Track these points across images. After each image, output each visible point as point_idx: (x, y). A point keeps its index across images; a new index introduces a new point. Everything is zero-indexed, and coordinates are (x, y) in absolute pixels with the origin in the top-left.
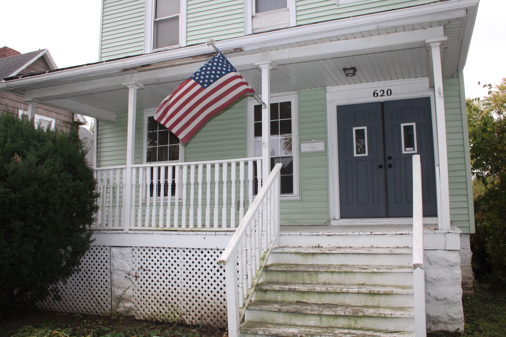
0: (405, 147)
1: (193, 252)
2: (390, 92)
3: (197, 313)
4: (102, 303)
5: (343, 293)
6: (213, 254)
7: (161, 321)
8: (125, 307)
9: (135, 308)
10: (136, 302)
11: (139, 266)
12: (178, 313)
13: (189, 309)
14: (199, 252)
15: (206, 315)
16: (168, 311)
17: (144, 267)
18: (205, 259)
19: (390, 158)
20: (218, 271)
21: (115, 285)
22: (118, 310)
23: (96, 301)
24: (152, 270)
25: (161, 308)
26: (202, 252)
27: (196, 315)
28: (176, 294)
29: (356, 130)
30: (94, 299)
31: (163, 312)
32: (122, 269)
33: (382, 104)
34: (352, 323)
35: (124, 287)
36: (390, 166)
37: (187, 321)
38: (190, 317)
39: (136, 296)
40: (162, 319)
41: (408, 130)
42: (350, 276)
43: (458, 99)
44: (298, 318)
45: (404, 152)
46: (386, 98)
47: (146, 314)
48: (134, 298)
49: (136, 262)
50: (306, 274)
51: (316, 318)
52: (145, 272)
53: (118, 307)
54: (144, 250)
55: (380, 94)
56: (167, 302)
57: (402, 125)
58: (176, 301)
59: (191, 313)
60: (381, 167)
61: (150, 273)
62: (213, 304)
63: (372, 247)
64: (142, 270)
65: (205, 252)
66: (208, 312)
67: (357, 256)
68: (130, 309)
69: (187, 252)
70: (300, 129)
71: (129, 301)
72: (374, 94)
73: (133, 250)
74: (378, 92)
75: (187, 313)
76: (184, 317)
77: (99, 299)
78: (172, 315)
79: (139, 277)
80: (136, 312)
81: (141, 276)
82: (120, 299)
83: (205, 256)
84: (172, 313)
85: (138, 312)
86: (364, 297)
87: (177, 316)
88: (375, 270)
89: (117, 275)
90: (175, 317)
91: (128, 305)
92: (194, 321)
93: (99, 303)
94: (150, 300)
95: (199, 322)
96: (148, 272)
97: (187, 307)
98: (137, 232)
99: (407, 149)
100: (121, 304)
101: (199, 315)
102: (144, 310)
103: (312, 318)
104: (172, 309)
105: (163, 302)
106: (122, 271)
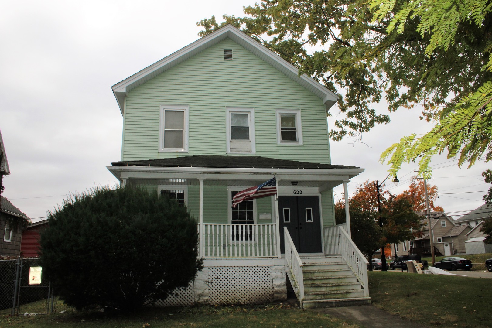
0: (308, 219)
1: (244, 268)
2: (301, 192)
3: (247, 298)
4: (188, 299)
5: (330, 279)
6: (255, 269)
7: (227, 304)
8: (204, 300)
9: (210, 299)
10: (211, 296)
11: (213, 277)
12: (236, 299)
13: (242, 297)
14: (248, 268)
15: (252, 299)
16: (230, 299)
17: (216, 277)
18: (251, 271)
19: (301, 224)
20: (258, 276)
21: (197, 288)
22: (199, 301)
23: (184, 298)
24: (221, 279)
25: (227, 297)
26: (249, 268)
27: (246, 299)
28: (235, 290)
29: (285, 209)
30: (183, 297)
31: (228, 299)
32: (202, 279)
33: (297, 197)
34: (338, 288)
35: (203, 289)
36: (301, 228)
37: (242, 302)
38: (243, 301)
39: (211, 293)
40: (228, 303)
41: (309, 211)
42: (326, 273)
43: (331, 199)
44: (318, 289)
45: (307, 222)
46: (299, 195)
47: (218, 302)
48: (209, 294)
49: (211, 275)
50: (309, 273)
51: (325, 288)
52: (217, 280)
53: (199, 300)
54: (216, 268)
55: (297, 193)
56: (230, 294)
57: (306, 208)
58: (235, 293)
59: (244, 298)
60: (296, 228)
61: (219, 280)
62: (255, 293)
63: (325, 263)
64: (214, 279)
65: (251, 268)
66: (253, 297)
67: (324, 266)
68: (207, 300)
69: (241, 268)
70: (258, 207)
71: (206, 296)
72: (294, 192)
73: (209, 268)
74: (296, 191)
75: (242, 299)
76: (240, 301)
77: (186, 297)
78: (233, 301)
79: (212, 282)
80: (211, 302)
81: (214, 282)
82: (201, 295)
83: (251, 270)
84: (233, 299)
85: (212, 301)
86: (336, 280)
87: (236, 301)
88: (336, 270)
89: (198, 282)
90: (235, 301)
91: (207, 298)
92: (245, 302)
93: (186, 299)
94: (220, 294)
95: (248, 302)
96: (218, 280)
97: (242, 296)
98: (212, 259)
99: (308, 220)
100: (201, 298)
101: (248, 299)
102: (216, 300)
103: (323, 288)
104: (233, 298)
105: (228, 294)
106: (201, 280)
